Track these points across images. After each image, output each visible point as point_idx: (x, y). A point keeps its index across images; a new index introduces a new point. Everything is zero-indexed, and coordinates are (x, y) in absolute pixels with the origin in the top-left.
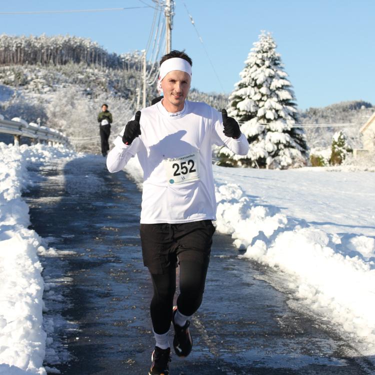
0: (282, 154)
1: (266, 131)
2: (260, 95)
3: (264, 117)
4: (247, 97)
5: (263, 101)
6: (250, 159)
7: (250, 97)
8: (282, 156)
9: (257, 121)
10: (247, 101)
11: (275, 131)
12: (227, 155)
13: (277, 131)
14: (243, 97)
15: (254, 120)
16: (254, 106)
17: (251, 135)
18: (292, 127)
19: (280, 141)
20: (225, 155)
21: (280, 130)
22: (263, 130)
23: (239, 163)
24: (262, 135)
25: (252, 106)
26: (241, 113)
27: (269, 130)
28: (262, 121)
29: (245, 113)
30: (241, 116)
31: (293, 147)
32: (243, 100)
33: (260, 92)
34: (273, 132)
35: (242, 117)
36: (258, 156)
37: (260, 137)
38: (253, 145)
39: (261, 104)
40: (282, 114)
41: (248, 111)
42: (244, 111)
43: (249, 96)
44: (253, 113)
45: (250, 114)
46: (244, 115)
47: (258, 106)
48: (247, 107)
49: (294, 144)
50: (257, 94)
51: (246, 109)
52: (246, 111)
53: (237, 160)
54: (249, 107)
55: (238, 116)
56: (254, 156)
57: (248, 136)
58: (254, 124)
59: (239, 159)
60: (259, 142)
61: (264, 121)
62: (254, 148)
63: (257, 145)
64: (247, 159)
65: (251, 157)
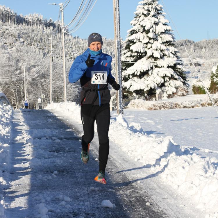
0: (168, 85)
1: (154, 67)
2: (148, 38)
3: (152, 56)
4: (138, 41)
5: (151, 43)
6: (143, 90)
7: (140, 41)
8: (168, 87)
9: (147, 60)
10: (138, 44)
11: (162, 67)
12: (124, 87)
13: (163, 67)
14: (135, 41)
15: (144, 59)
17: (142, 71)
18: (175, 63)
19: (166, 75)
21: (166, 66)
22: (152, 66)
23: (134, 94)
24: (151, 70)
25: (142, 47)
27: (156, 66)
28: (150, 60)
29: (136, 54)
30: (134, 56)
31: (176, 79)
32: (134, 43)
33: (147, 36)
34: (160, 67)
35: (134, 58)
36: (149, 88)
37: (150, 73)
38: (145, 78)
39: (149, 45)
40: (166, 53)
41: (139, 52)
42: (136, 52)
43: (139, 40)
44: (143, 53)
45: (140, 54)
47: (146, 47)
49: (177, 77)
50: (145, 38)
53: (132, 91)
54: (139, 49)
55: (131, 56)
56: (146, 87)
57: (141, 72)
58: (144, 62)
59: (134, 90)
60: (149, 76)
61: (152, 59)
62: (146, 81)
63: (147, 79)
64: (141, 90)
65: (144, 88)
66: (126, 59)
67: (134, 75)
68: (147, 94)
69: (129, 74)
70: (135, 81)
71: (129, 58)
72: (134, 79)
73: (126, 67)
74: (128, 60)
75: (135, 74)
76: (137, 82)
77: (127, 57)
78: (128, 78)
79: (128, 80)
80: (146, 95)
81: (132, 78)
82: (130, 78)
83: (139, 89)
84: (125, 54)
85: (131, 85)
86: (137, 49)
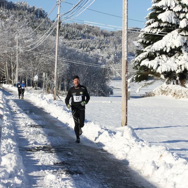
2: (181, 6)
4: (168, 9)
5: (184, 12)
6: (174, 72)
7: (171, 9)
9: (179, 33)
10: (167, 12)
12: (149, 67)
14: (164, 9)
15: (175, 32)
16: (174, 17)
17: (173, 47)
20: (147, 67)
22: (185, 42)
23: (162, 76)
24: (184, 47)
25: (173, 17)
26: (162, 25)
28: (183, 33)
29: (166, 24)
30: (161, 28)
32: (164, 11)
33: (180, 3)
35: (163, 29)
36: (183, 69)
37: (183, 50)
38: (175, 57)
39: (182, 16)
41: (170, 22)
42: (165, 22)
43: (169, 7)
44: (174, 24)
45: (170, 25)
46: (165, 26)
47: (178, 17)
48: (169, 18)
50: (178, 6)
51: (168, 21)
52: (168, 23)
53: (161, 73)
54: (170, 18)
55: (159, 27)
56: (178, 69)
57: (171, 48)
58: (175, 36)
59: (163, 71)
60: (182, 55)
61: (185, 33)
62: (177, 61)
63: (179, 58)
64: (171, 71)
65: (175, 70)
66: (152, 30)
67: (162, 52)
68: (179, 76)
69: (156, 50)
70: (164, 60)
71: (156, 29)
72: (162, 57)
73: (150, 40)
74: (154, 32)
75: (164, 50)
76: (166, 61)
77: (153, 28)
78: (154, 56)
79: (155, 58)
80: (178, 78)
81: (159, 56)
82: (156, 56)
83: (169, 71)
84: (149, 24)
85: (159, 65)
86: (168, 19)
